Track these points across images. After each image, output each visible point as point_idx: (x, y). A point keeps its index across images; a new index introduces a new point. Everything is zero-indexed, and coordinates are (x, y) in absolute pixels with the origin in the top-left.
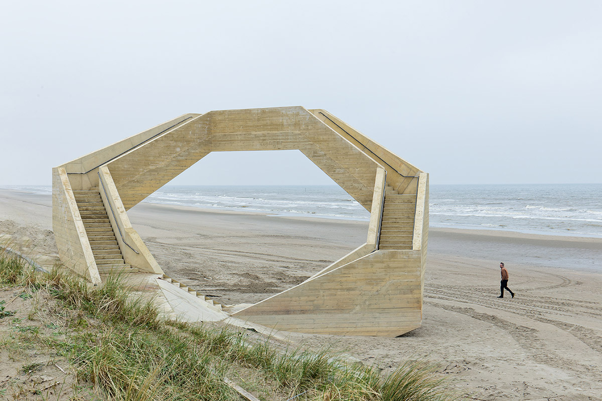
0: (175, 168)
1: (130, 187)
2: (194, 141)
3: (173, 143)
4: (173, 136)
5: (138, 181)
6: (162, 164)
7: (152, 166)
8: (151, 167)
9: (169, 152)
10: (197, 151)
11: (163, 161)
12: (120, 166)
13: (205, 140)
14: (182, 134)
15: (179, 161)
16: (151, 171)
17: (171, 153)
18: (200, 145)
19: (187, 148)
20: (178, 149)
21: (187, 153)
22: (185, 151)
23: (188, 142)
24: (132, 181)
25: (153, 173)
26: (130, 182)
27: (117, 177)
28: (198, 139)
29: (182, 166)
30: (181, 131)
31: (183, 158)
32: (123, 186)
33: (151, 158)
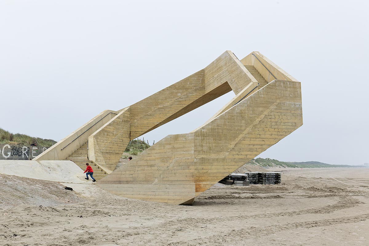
0: (177, 106)
1: (145, 119)
2: (191, 89)
3: (175, 91)
4: (175, 87)
5: (150, 115)
6: (167, 104)
7: (161, 105)
8: (159, 106)
9: (172, 97)
10: (194, 94)
11: (168, 102)
12: (138, 106)
13: (200, 87)
14: (182, 85)
15: (180, 101)
16: (159, 108)
17: (174, 97)
18: (196, 90)
19: (186, 93)
20: (179, 94)
21: (186, 96)
22: (184, 95)
23: (187, 89)
24: (147, 115)
25: (161, 110)
26: (146, 115)
27: (137, 113)
28: (195, 87)
29: (182, 105)
30: (181, 83)
31: (183, 99)
32: (140, 118)
33: (160, 101)
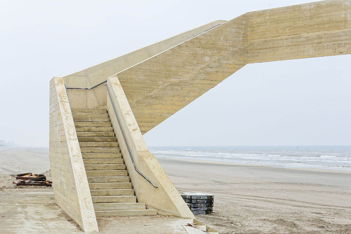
0: (203, 82)
1: (147, 104)
2: (226, 50)
3: (200, 51)
4: (200, 42)
5: (156, 98)
6: (186, 77)
7: (175, 78)
8: (173, 80)
9: (195, 62)
10: (230, 62)
11: (188, 73)
12: (133, 76)
13: (240, 49)
14: (211, 39)
15: (208, 73)
16: (172, 84)
17: (198, 63)
18: (234, 53)
19: (217, 58)
20: (207, 59)
21: (218, 64)
22: (215, 62)
23: (219, 50)
24: (149, 97)
25: (176, 87)
26: (147, 97)
27: (130, 90)
28: (232, 46)
29: (212, 81)
30: (210, 36)
31: (213, 70)
32: (138, 102)
33: (173, 69)
